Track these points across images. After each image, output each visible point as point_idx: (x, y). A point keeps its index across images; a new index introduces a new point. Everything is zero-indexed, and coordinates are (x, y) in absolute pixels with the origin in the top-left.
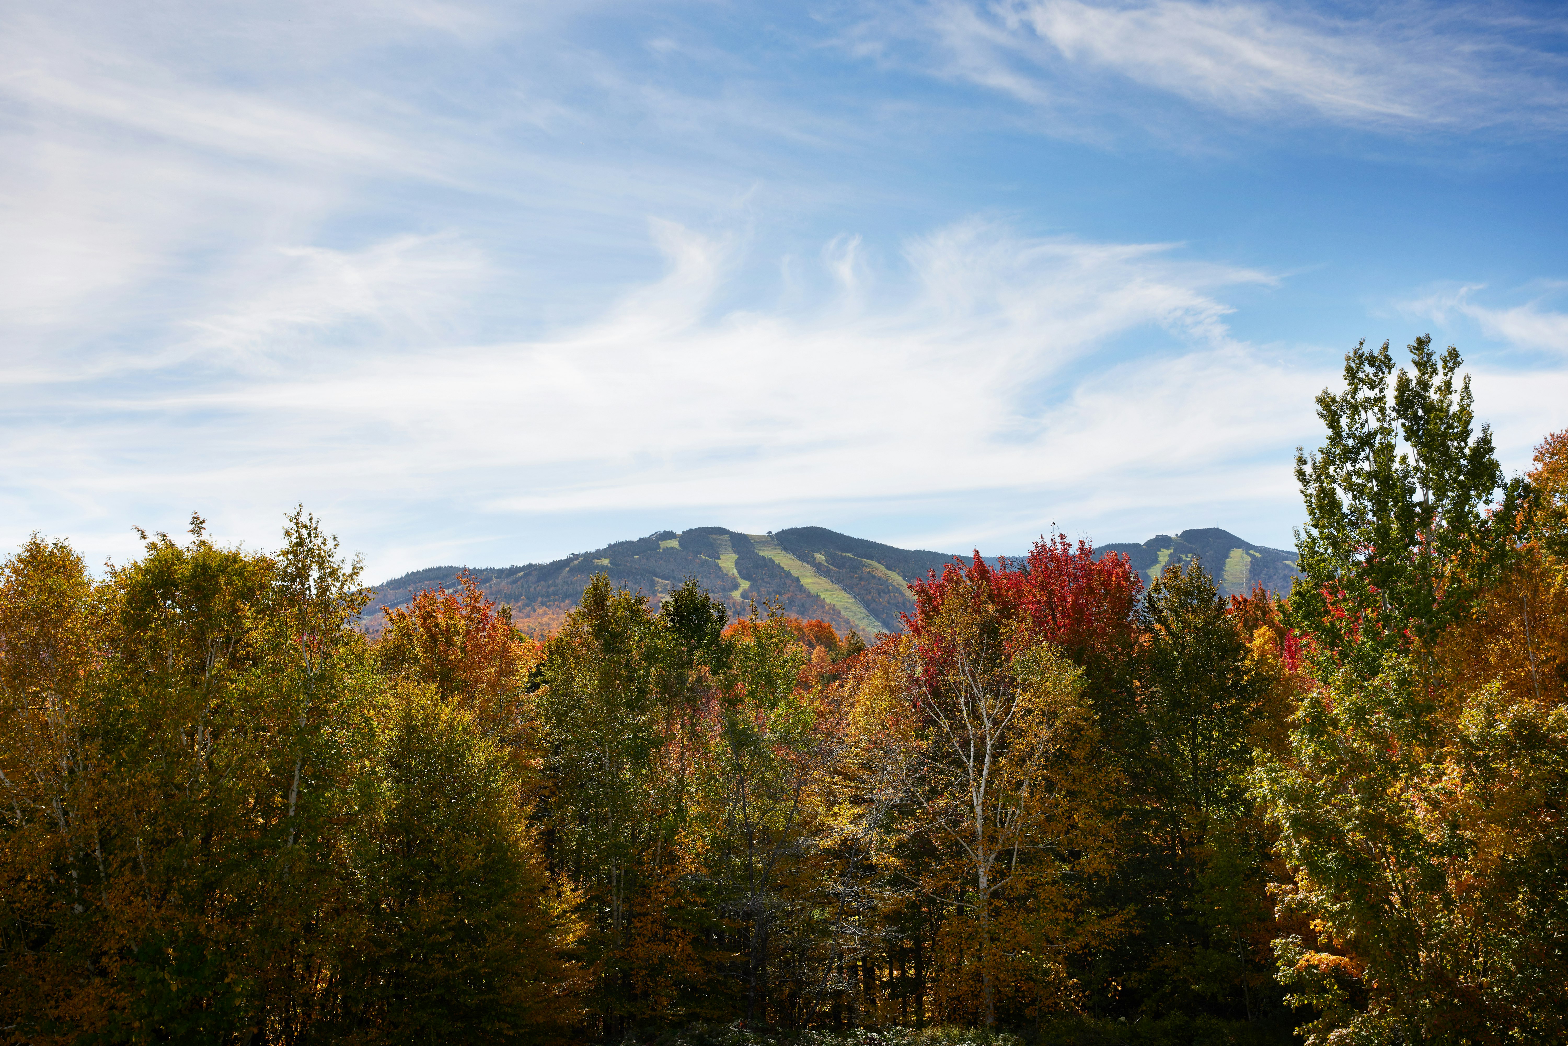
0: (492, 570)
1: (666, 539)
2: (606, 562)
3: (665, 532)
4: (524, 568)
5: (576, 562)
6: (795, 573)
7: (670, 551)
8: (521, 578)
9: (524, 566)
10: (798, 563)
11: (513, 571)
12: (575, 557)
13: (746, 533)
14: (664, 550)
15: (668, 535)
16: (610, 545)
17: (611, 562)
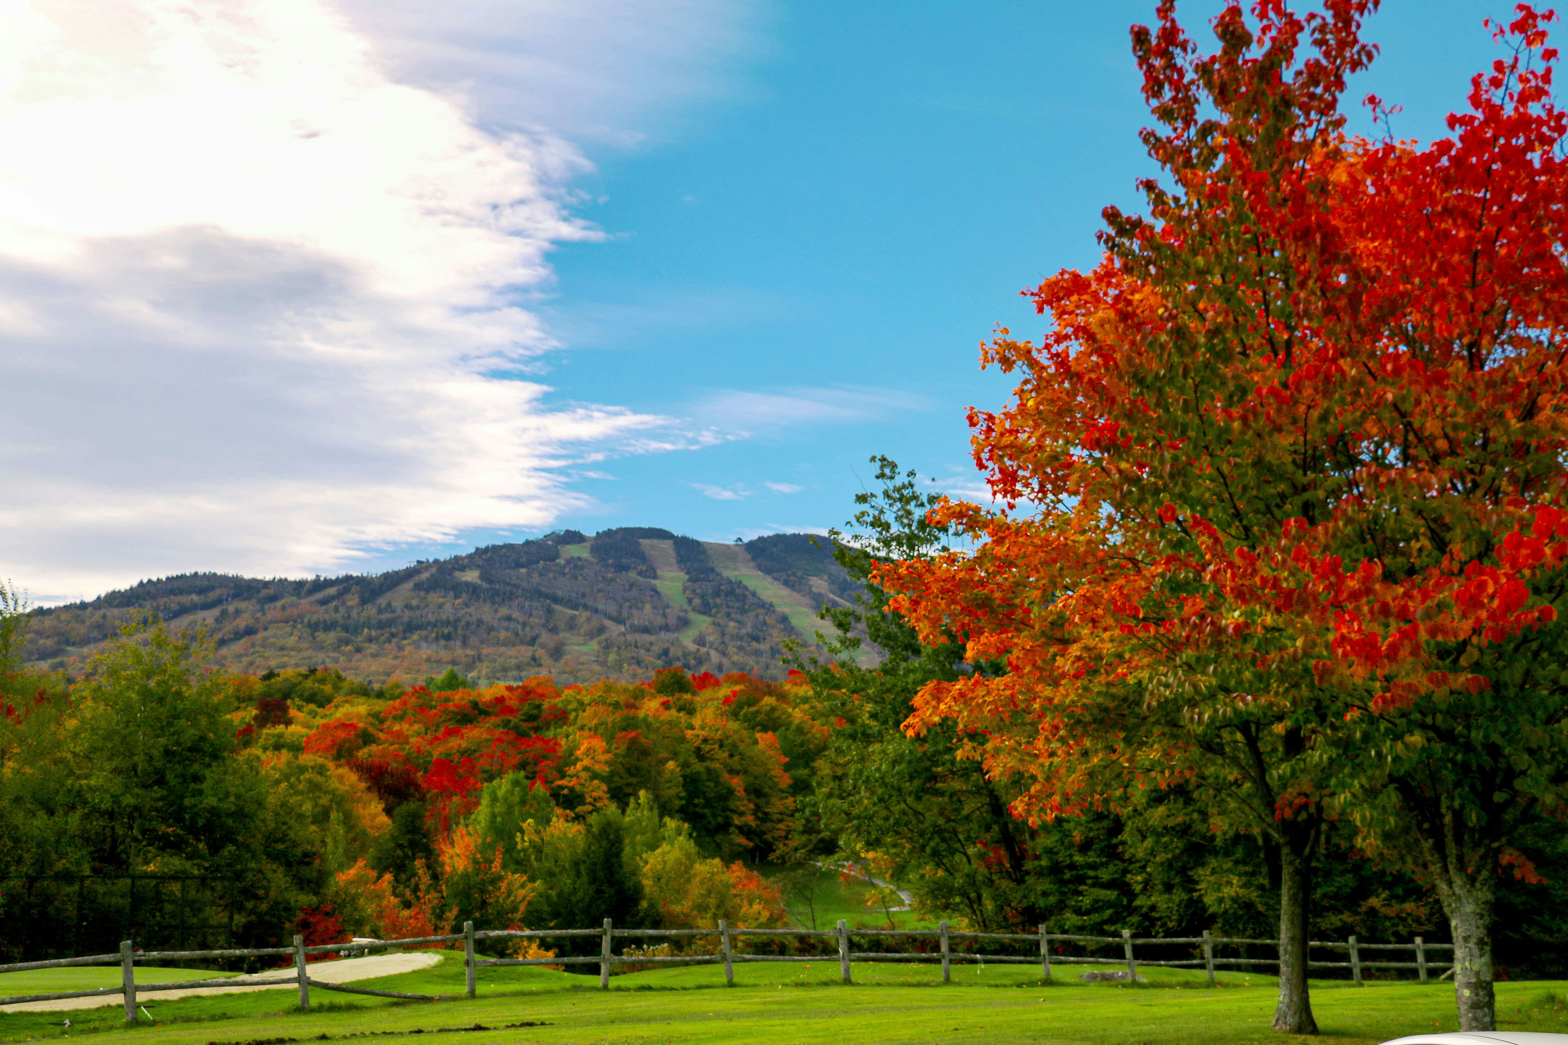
0: (283, 582)
1: (569, 543)
2: (471, 576)
3: (567, 531)
4: (338, 581)
5: (425, 576)
6: (782, 608)
7: (576, 564)
8: (332, 598)
9: (337, 580)
10: (785, 592)
11: (318, 585)
12: (421, 566)
13: (701, 539)
14: (569, 562)
15: (574, 537)
16: (477, 549)
17: (482, 577)
